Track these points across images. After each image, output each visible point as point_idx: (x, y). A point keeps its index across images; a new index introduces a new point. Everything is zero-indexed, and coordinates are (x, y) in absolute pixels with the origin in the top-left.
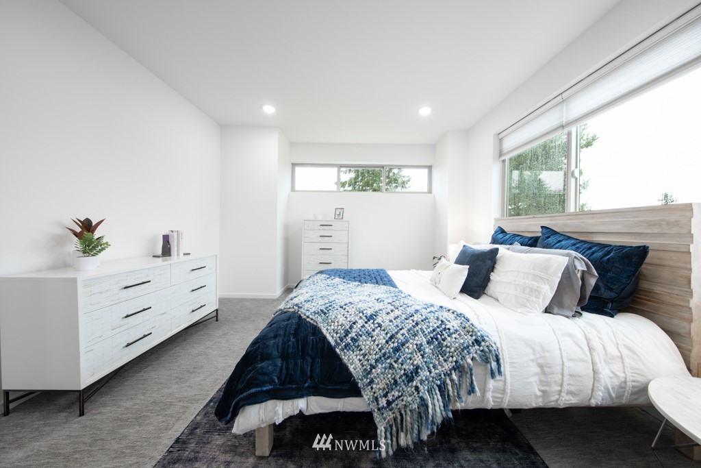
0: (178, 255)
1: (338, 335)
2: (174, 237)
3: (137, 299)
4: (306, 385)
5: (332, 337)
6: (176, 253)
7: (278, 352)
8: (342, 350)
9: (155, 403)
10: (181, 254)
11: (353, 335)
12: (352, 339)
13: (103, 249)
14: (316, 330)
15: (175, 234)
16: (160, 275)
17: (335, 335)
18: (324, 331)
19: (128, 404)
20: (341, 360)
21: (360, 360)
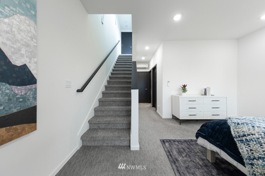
0: (209, 95)
1: (238, 134)
2: (207, 89)
3: (192, 105)
4: (218, 143)
5: (235, 133)
6: (208, 95)
7: (211, 127)
8: (238, 141)
9: (192, 131)
10: (210, 95)
11: (248, 138)
12: (246, 140)
13: (186, 91)
14: (229, 128)
15: (208, 88)
16: (199, 100)
17: (236, 133)
18: (232, 129)
19: (188, 128)
20: (236, 144)
21: (247, 151)
